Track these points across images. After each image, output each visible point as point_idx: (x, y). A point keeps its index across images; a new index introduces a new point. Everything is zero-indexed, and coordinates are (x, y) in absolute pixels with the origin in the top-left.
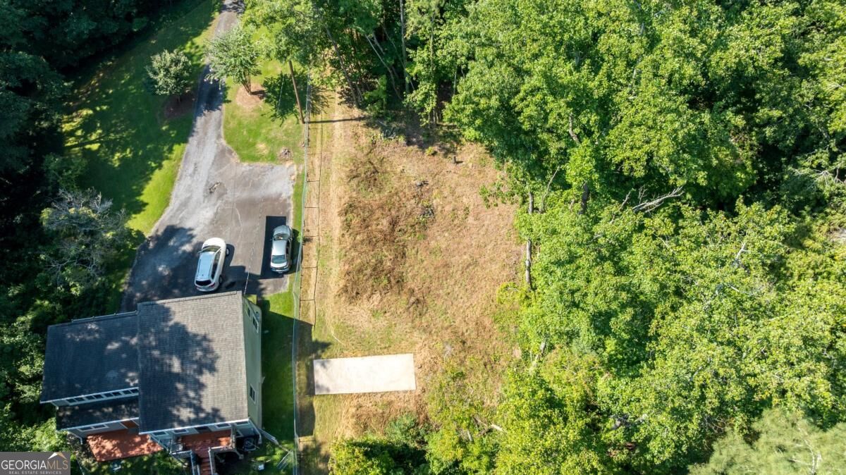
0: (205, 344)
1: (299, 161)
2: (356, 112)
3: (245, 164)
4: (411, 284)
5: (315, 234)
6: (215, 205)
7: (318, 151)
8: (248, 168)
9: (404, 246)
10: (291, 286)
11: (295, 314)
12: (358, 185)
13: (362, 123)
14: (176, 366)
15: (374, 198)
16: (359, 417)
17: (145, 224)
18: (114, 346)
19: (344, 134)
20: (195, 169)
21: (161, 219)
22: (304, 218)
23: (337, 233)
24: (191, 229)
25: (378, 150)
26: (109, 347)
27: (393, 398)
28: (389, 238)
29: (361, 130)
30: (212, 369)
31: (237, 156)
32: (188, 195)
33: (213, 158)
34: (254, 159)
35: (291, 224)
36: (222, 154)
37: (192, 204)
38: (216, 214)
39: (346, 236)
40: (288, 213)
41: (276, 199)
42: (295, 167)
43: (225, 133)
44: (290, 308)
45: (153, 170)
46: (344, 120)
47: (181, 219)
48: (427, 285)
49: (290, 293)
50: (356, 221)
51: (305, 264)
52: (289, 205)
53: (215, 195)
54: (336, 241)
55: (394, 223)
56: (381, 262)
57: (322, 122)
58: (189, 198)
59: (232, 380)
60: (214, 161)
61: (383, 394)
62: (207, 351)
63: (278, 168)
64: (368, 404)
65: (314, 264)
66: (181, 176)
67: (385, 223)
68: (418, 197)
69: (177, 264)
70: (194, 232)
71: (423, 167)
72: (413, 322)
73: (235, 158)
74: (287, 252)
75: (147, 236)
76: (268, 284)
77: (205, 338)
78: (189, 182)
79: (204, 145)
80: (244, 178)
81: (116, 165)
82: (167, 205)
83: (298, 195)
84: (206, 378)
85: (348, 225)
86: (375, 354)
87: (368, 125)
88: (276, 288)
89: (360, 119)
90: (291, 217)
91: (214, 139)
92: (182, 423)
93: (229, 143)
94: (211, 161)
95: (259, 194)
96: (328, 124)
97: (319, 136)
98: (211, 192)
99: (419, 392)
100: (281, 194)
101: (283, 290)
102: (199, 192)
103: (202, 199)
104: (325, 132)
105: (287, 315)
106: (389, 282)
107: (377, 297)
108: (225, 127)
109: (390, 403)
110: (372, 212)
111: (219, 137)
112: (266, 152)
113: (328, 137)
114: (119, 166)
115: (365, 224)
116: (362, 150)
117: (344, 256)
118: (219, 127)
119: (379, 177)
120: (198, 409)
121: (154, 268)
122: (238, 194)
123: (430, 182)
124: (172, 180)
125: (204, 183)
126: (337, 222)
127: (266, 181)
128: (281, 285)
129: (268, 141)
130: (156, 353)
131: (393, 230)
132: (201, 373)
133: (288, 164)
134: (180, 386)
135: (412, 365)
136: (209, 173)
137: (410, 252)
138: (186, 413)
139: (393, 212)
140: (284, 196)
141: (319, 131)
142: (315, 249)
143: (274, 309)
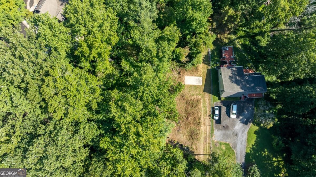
0: (232, 81)
1: (213, 141)
2: (196, 157)
3: (228, 142)
4: (184, 102)
5: (208, 117)
6: (235, 130)
7: (208, 144)
8: (227, 141)
9: (185, 112)
10: (213, 104)
11: (212, 96)
12: (196, 131)
13: (195, 153)
14: (237, 78)
15: (192, 127)
16: (197, 71)
17: (253, 127)
18: (252, 85)
19: (200, 150)
20: (242, 143)
21: (249, 128)
22: (211, 123)
23: (202, 117)
24: (241, 123)
25: (190, 144)
26: (253, 85)
27: (190, 75)
28: (189, 114)
29: (195, 151)
30: (230, 76)
31: (230, 145)
32: (242, 134)
33: (237, 146)
34: (226, 144)
35: (214, 121)
36: (235, 147)
37: (241, 132)
38: (234, 127)
39: (200, 115)
40: (215, 124)
41: (219, 129)
42: (214, 139)
43: (235, 154)
44: (213, 97)
45: (254, 145)
46: (200, 155)
47: (243, 127)
48: (180, 101)
49: (213, 102)
50: (197, 120)
51: (210, 109)
52: (215, 127)
53: (235, 134)
54: (202, 115)
55: (187, 118)
56: (191, 108)
57: (206, 155)
58: (242, 133)
59: (225, 74)
60: (237, 145)
61: (192, 76)
62: (231, 80)
63: (219, 140)
64: (195, 74)
65: (208, 109)
66: (245, 141)
67: (190, 118)
68: (180, 127)
69: (243, 114)
70: (240, 122)
71: (178, 137)
72: (184, 92)
73: (231, 145)
74: (215, 111)
75: (252, 124)
76: (219, 104)
77: (232, 83)
78: (243, 139)
79: (241, 151)
80: (228, 138)
81: (266, 150)
82: (248, 132)
83: (212, 130)
84: (231, 75)
85: (199, 119)
86: (193, 85)
87: (193, 152)
88: (217, 103)
89: (196, 155)
90: (214, 123)
91: (238, 153)
92: (235, 67)
93: (233, 151)
94: (238, 145)
95: (223, 132)
96: (205, 154)
97: (207, 150)
98: (236, 134)
99: (184, 76)
100: (217, 131)
101: (215, 103)
102: (240, 134)
103: (239, 132)
104: (206, 151)
105: (214, 96)
106: (189, 102)
107: (193, 99)
108: (235, 157)
109: (191, 74)
110: (193, 123)
111: (237, 154)
112: (222, 146)
113: (204, 149)
114: (265, 149)
115: (195, 119)
116: (195, 144)
117: (200, 111)
118: (237, 157)
119: (190, 134)
120: (232, 69)
121: (248, 113)
122: (229, 133)
123: (176, 132)
124: (248, 140)
125: (239, 137)
126: (202, 120)
127: (222, 136)
128: (216, 104)
129: (222, 149)
130: (242, 80)
131: (188, 117)
132: (232, 76)
133: (216, 141)
134: (236, 74)
135: (185, 82)
136: (238, 141)
137: (184, 111)
138: (234, 69)
139: (187, 122)
140: (216, 130)
141: (207, 152)
142: (208, 113)
143: (217, 98)
